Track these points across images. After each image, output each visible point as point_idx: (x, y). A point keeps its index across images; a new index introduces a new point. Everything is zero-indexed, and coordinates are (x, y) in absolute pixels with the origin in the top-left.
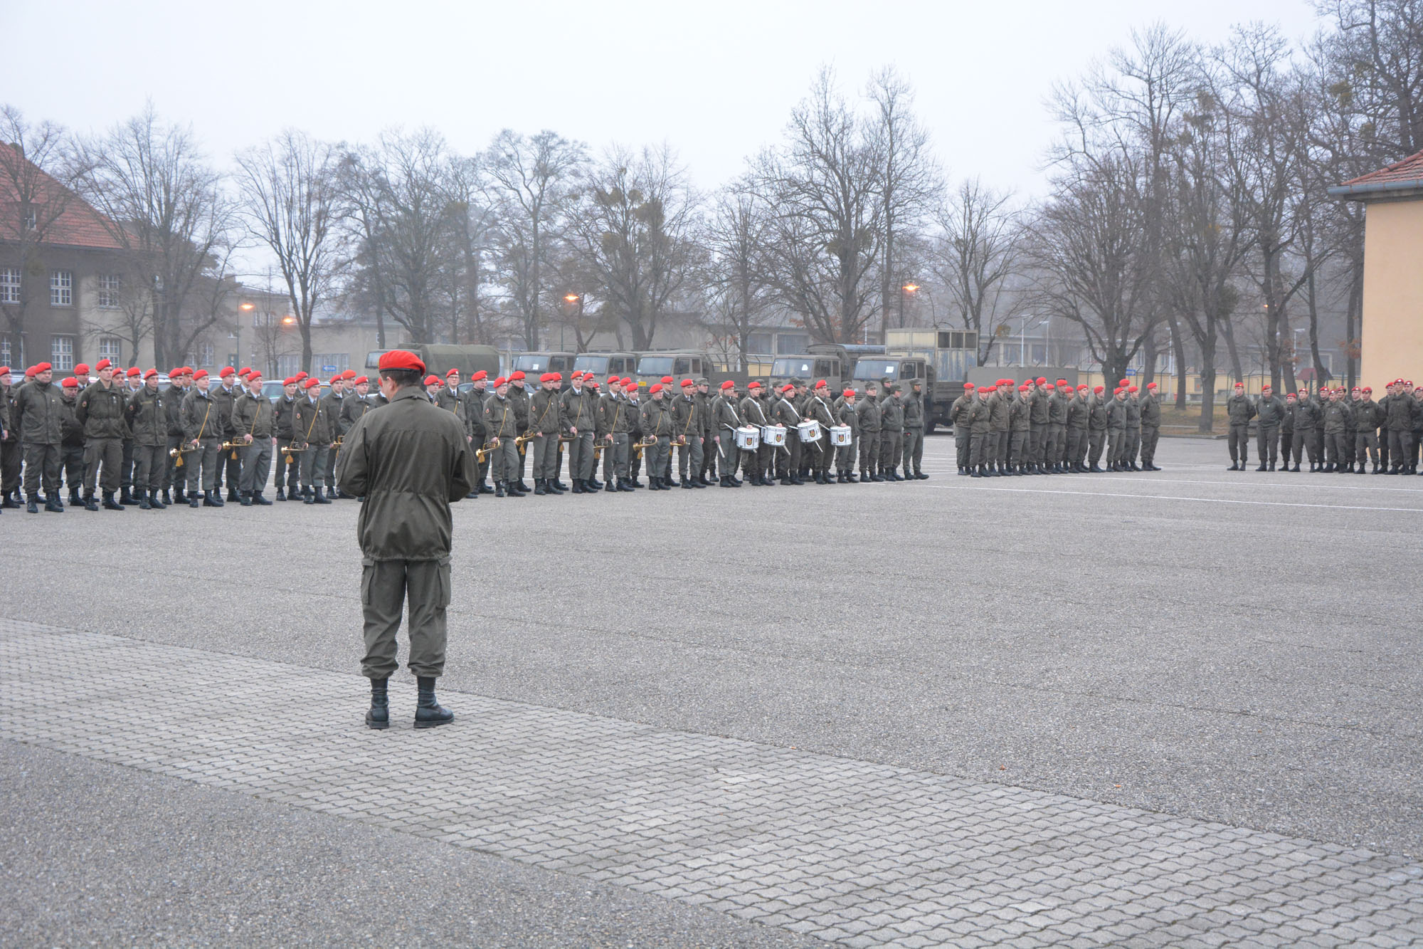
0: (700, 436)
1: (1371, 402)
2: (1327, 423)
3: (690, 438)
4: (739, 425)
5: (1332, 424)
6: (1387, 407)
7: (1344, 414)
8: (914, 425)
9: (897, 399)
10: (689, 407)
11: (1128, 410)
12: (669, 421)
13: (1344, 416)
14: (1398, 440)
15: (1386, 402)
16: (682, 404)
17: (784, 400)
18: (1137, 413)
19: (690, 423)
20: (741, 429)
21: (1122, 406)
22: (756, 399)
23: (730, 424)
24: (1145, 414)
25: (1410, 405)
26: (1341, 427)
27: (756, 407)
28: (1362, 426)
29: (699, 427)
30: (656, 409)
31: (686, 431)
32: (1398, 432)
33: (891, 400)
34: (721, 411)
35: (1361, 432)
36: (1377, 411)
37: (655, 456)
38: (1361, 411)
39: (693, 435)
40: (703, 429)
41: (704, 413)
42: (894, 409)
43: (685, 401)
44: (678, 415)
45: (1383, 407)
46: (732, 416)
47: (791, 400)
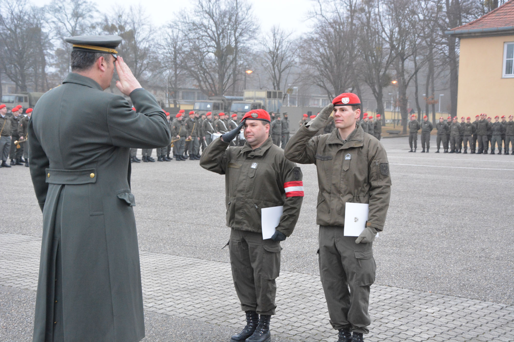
0: (198, 137)
1: (470, 123)
2: (452, 132)
3: (193, 138)
4: (213, 132)
5: (454, 132)
6: (477, 126)
7: (459, 128)
8: (286, 132)
9: (279, 121)
10: (193, 123)
11: (369, 126)
12: (185, 130)
13: (459, 129)
14: (482, 139)
15: (476, 123)
16: (190, 122)
17: (232, 121)
18: (372, 128)
19: (194, 131)
20: (215, 134)
21: (366, 124)
22: (222, 120)
23: (210, 131)
24: (375, 127)
25: (487, 124)
26: (457, 134)
27: (222, 124)
28: (466, 133)
29: (197, 133)
30: (179, 124)
31: (191, 134)
32: (481, 136)
33: (276, 121)
34: (206, 126)
35: (466, 136)
36: (473, 128)
37: (179, 146)
38: (466, 127)
39: (194, 136)
40: (199, 133)
41: (199, 126)
42: (277, 125)
43: (191, 121)
44: (188, 127)
45: (475, 125)
46: (211, 128)
47: (235, 121)
